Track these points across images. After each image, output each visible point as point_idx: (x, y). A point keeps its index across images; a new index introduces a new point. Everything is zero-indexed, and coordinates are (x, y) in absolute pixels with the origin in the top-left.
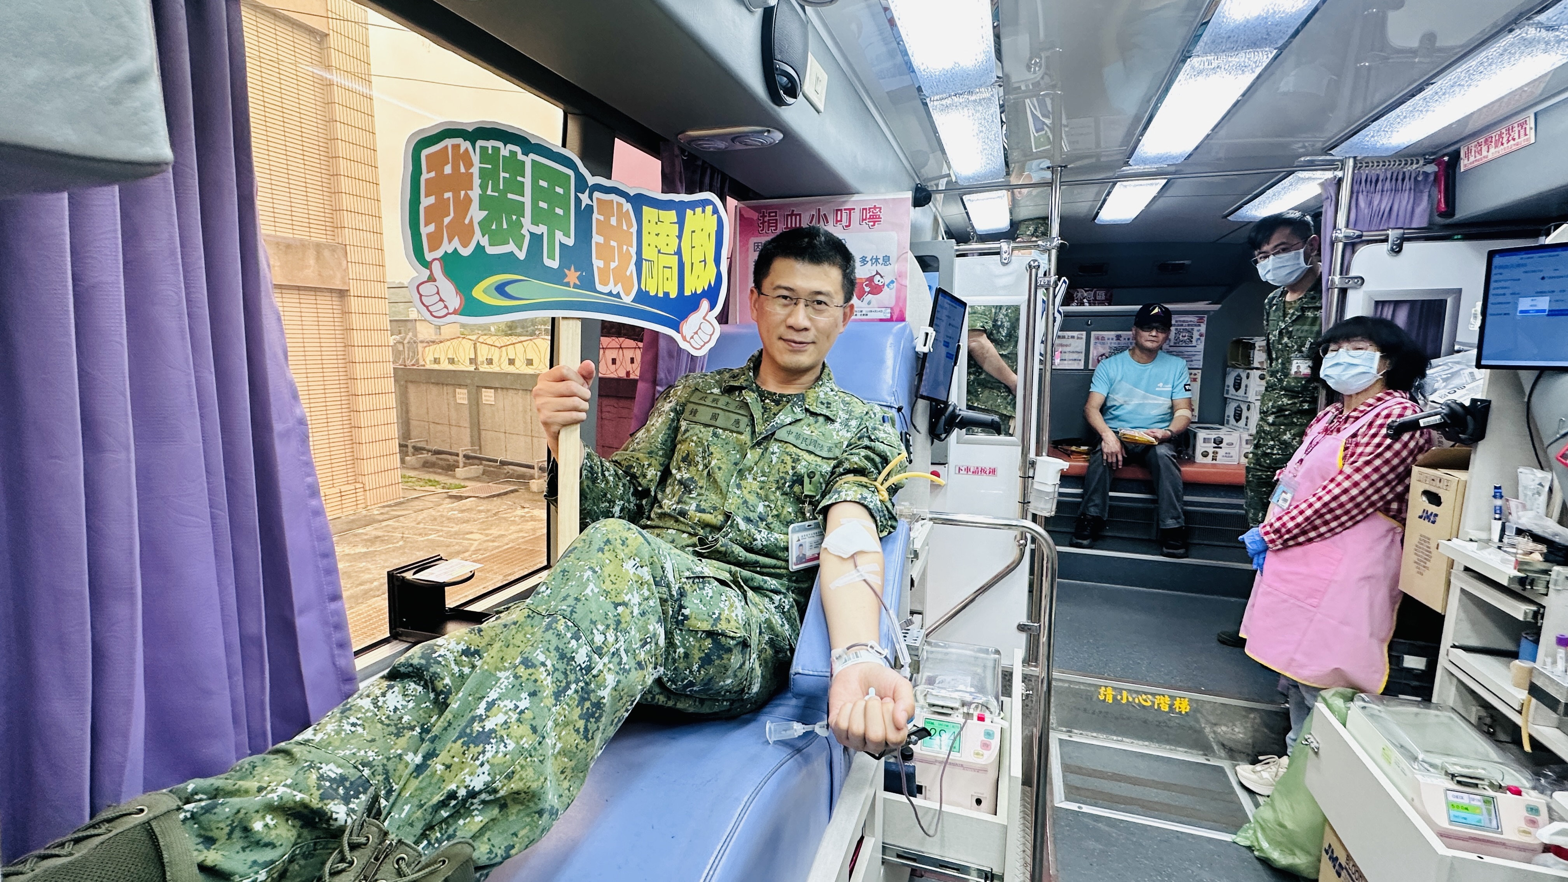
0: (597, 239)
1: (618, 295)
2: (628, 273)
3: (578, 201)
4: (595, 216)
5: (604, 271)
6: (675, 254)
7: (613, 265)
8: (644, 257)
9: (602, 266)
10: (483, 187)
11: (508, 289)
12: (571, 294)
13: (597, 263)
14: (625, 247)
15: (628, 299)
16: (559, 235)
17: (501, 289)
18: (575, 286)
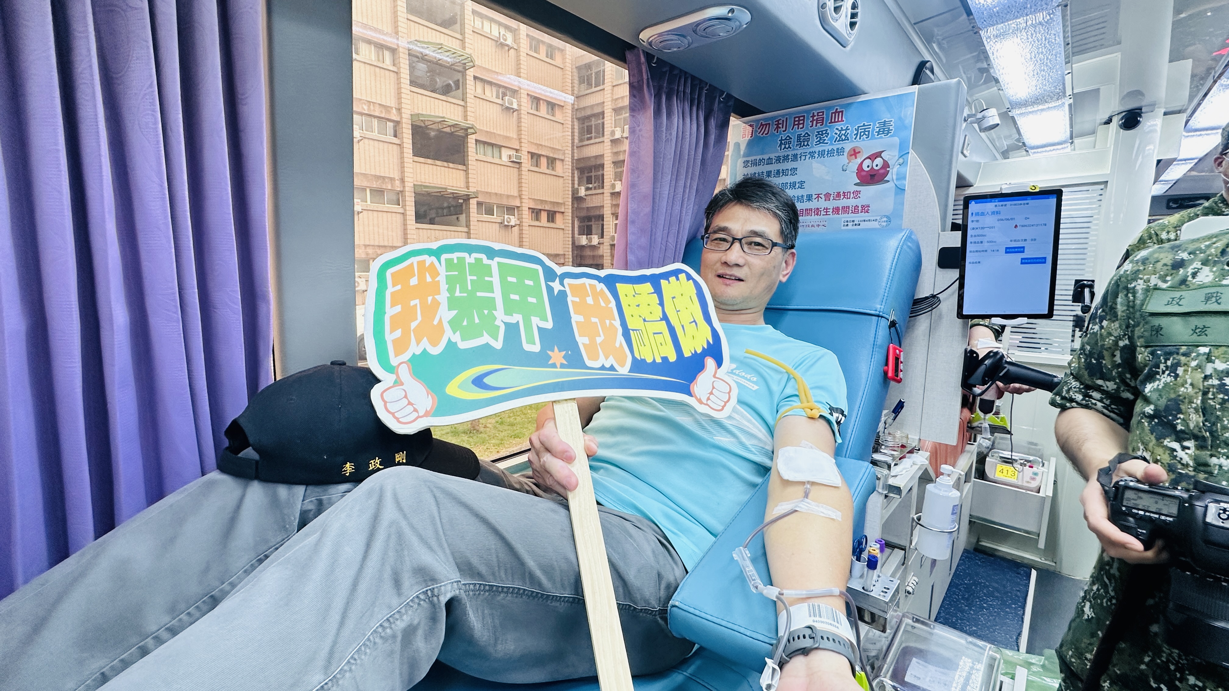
0: (575, 318)
1: (612, 368)
2: (617, 345)
3: (550, 289)
4: (570, 299)
5: (592, 348)
6: (661, 320)
7: (599, 340)
8: (629, 328)
9: (588, 342)
10: (451, 290)
11: (486, 380)
12: (558, 375)
13: (582, 341)
14: (607, 322)
15: (624, 370)
16: (536, 321)
17: (479, 382)
18: (562, 366)
